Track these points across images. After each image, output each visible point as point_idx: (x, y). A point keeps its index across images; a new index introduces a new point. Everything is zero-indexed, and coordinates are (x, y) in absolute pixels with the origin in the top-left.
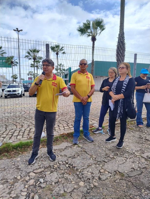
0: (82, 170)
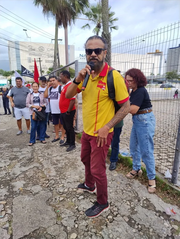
0: (100, 235)
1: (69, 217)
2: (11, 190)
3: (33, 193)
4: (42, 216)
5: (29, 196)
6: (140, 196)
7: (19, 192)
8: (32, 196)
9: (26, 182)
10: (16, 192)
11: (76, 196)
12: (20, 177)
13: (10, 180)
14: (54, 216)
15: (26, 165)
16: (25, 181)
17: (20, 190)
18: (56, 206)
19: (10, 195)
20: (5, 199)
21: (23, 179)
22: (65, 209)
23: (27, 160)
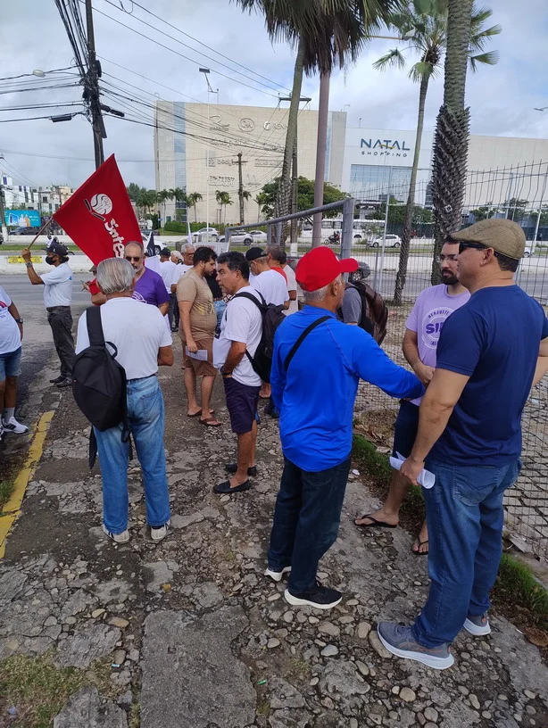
1: (290, 709)
2: (141, 586)
3: (198, 607)
4: (218, 688)
5: (187, 615)
6: (516, 682)
7: (160, 596)
8: (193, 616)
9: (181, 566)
10: (152, 594)
11: (317, 641)
12: (165, 545)
13: (141, 554)
14: (250, 698)
15: (183, 508)
16: (179, 563)
17: (163, 590)
18: (258, 663)
19: (137, 601)
20: (125, 612)
21: (174, 554)
22: (282, 681)
23: (188, 492)
